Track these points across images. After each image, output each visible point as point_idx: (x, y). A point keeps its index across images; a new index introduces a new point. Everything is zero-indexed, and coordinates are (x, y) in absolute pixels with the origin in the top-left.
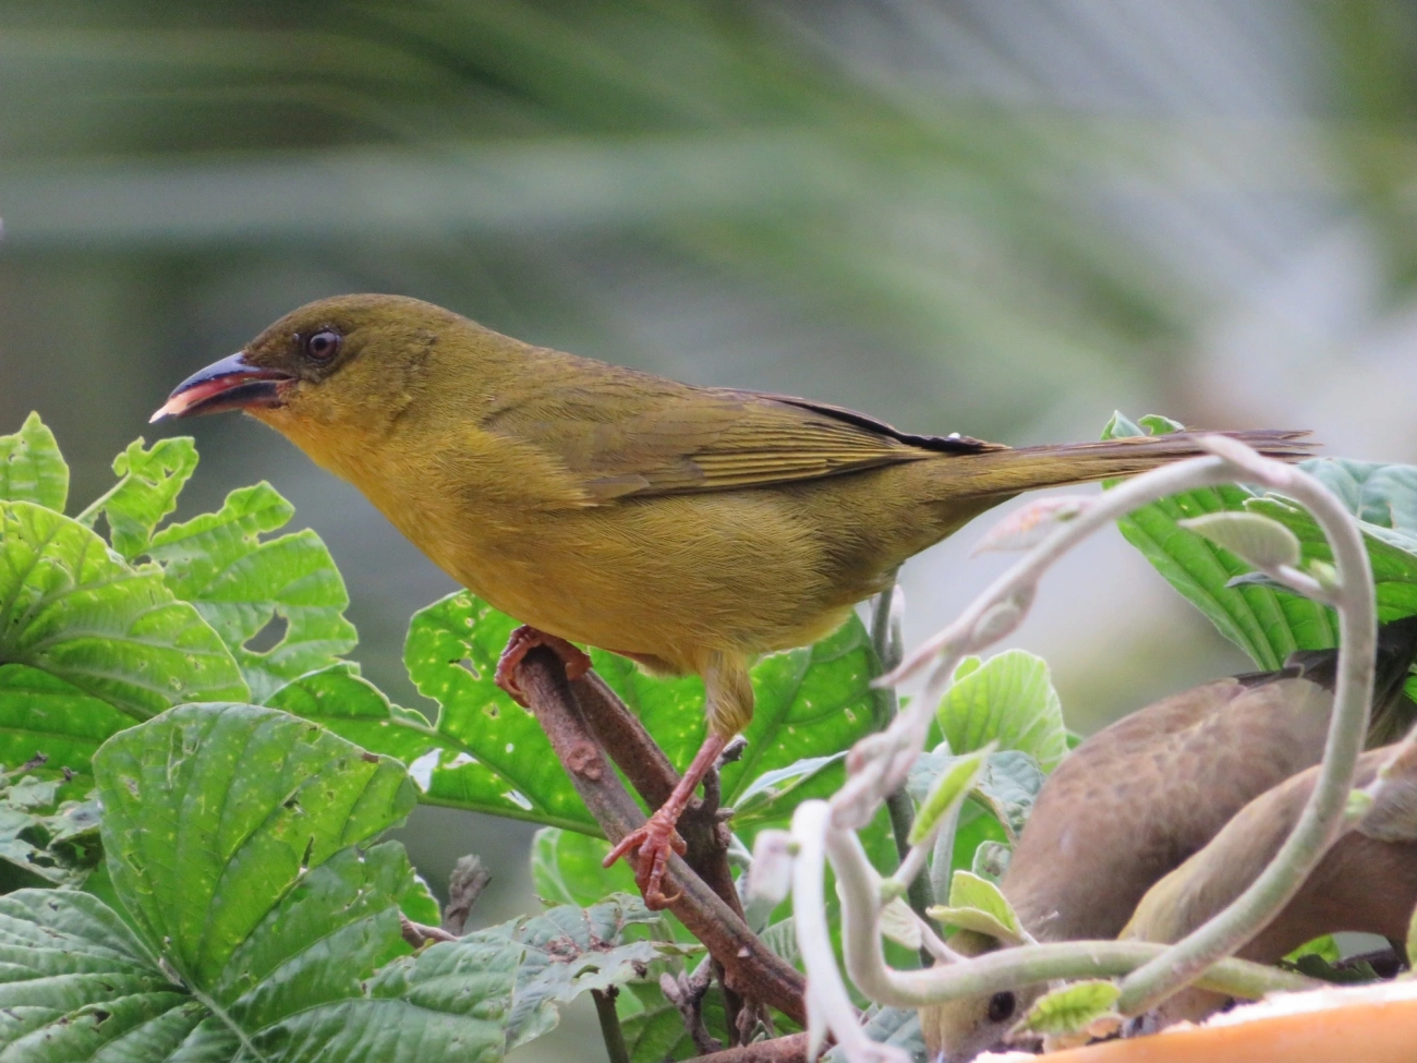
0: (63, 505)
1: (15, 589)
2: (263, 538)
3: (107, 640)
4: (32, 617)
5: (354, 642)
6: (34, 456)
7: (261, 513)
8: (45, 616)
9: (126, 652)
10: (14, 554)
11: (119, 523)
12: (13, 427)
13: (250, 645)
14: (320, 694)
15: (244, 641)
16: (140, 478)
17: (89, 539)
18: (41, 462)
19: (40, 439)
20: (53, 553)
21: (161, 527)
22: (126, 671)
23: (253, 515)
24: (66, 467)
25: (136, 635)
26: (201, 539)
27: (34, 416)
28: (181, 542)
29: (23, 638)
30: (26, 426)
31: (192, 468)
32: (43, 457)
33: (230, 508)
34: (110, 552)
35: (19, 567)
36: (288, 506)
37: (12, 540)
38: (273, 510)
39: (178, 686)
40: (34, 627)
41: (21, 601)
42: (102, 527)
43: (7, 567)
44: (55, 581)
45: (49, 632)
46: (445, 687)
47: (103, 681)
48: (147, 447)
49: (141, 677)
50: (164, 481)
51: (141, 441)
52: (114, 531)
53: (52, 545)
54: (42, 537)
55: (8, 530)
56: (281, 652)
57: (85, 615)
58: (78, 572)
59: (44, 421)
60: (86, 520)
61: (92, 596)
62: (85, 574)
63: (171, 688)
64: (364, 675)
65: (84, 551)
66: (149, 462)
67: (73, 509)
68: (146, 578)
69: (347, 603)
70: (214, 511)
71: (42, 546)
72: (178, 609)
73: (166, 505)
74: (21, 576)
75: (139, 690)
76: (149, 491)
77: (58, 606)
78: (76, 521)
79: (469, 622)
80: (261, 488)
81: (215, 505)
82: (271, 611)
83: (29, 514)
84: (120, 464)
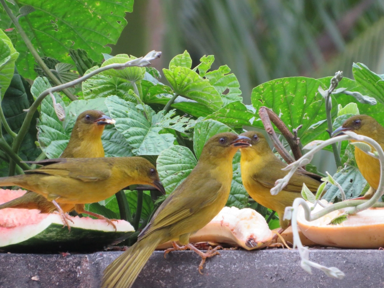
0: (191, 67)
1: (182, 82)
2: (225, 75)
3: (198, 91)
4: (185, 87)
5: (241, 93)
6: (186, 58)
7: (225, 70)
8: (187, 87)
9: (202, 94)
10: (182, 76)
11: (201, 71)
12: (182, 53)
13: (223, 93)
14: (235, 105)
15: (222, 92)
16: (205, 63)
17: (196, 74)
18: (187, 59)
19: (187, 55)
20: (189, 77)
21: (208, 72)
22: (201, 97)
23: (223, 71)
24: (191, 60)
25: (204, 91)
26: (214, 75)
27: (186, 51)
28: (210, 75)
29: (183, 91)
30: (184, 53)
31: (213, 61)
32: (187, 58)
33: (220, 69)
34: (199, 76)
35: (183, 78)
36: (230, 69)
37: (182, 73)
38: (227, 70)
39: (211, 101)
40: (185, 89)
41: (183, 84)
42: (197, 71)
43: (181, 78)
44: (189, 81)
45: (188, 90)
46: (257, 105)
47: (197, 99)
48: (206, 57)
49: (204, 98)
50: (209, 63)
51: (205, 55)
52: (200, 72)
53: (189, 75)
54: (187, 73)
55: (181, 72)
56: (229, 95)
57: (194, 87)
58: (193, 80)
59: (188, 52)
60: (195, 70)
61: (196, 84)
62: (195, 80)
63: (209, 101)
64: (243, 102)
65: (195, 76)
66: (206, 60)
67: (192, 68)
68: (206, 82)
69: (239, 87)
70: (217, 70)
71: (187, 74)
72: (211, 87)
73: (209, 68)
74: (183, 80)
75: (204, 101)
76: (206, 65)
77: (190, 85)
78: (192, 70)
79: (262, 92)
80: (226, 66)
81: (217, 69)
82: (226, 88)
83: (185, 69)
84: (201, 60)
